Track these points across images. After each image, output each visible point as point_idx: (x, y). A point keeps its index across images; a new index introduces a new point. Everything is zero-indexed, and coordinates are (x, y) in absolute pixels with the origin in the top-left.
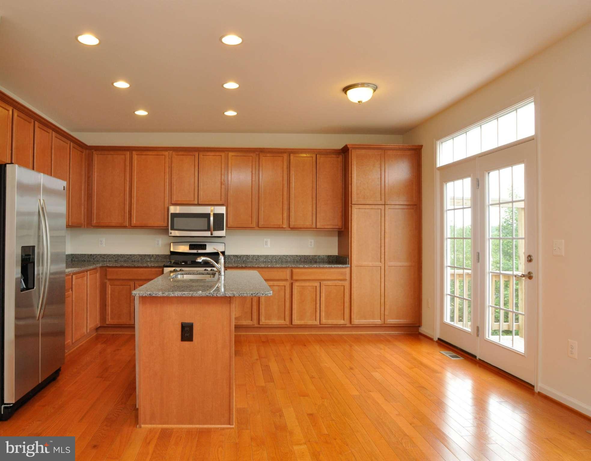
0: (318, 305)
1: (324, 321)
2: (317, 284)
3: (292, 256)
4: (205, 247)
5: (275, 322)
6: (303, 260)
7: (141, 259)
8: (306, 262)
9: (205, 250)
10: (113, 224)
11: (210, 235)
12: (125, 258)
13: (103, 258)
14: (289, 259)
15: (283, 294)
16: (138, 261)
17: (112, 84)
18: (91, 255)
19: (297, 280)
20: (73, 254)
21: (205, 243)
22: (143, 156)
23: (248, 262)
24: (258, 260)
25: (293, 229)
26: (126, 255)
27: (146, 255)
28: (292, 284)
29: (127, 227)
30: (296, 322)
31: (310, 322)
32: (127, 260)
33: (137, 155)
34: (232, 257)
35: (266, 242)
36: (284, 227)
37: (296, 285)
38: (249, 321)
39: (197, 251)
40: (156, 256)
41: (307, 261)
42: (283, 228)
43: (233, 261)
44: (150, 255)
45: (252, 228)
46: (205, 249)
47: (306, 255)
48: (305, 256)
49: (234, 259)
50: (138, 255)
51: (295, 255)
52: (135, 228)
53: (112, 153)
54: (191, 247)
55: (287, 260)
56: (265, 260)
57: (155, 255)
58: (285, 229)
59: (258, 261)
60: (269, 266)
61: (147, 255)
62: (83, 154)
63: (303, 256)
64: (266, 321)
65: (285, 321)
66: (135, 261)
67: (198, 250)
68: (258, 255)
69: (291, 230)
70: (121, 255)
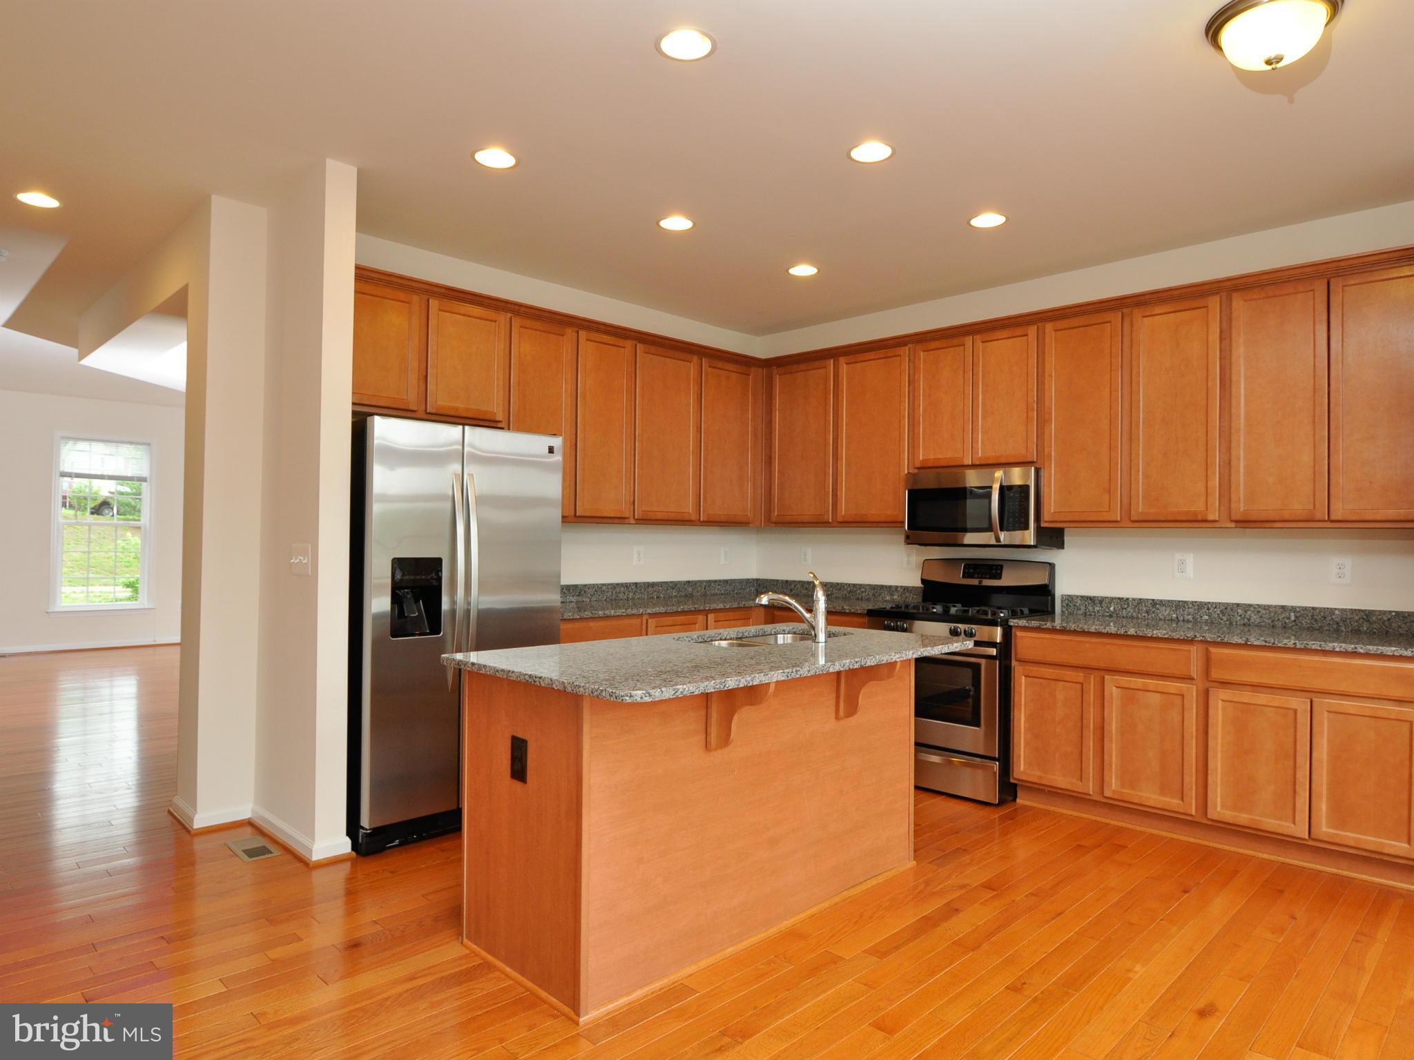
0: (1303, 774)
1: (1324, 829)
2: (1299, 704)
3: (1267, 608)
4: (999, 572)
5: (1150, 796)
6: (1305, 622)
7: (874, 595)
8: (1320, 630)
9: (999, 581)
10: (806, 519)
11: (993, 542)
12: (845, 592)
13: (806, 589)
14: (1255, 618)
15: (1177, 718)
16: (868, 600)
17: (658, 224)
18: (787, 581)
19: (1225, 684)
20: (759, 579)
21: (1001, 563)
22: (858, 365)
23: (1123, 617)
24: (1153, 612)
25: (1246, 523)
26: (846, 584)
27: (883, 586)
28: (1207, 692)
29: (829, 523)
30: (1219, 809)
31: (1271, 824)
32: (847, 595)
33: (847, 364)
34: (1079, 602)
35: (1182, 562)
36: (1211, 517)
37: (1220, 698)
38: (1074, 781)
39: (980, 582)
40: (902, 590)
41: (1321, 627)
42: (1206, 521)
43: (1080, 612)
44: (890, 587)
45: (1112, 523)
46: (999, 576)
47: (1320, 608)
48: (1313, 608)
49: (1083, 608)
50: (868, 585)
51: (1275, 606)
52: (846, 525)
53: (802, 366)
54: (966, 571)
55: (1249, 620)
56: (1174, 616)
57: (901, 587)
58: (1217, 525)
59: (1153, 615)
60: (1132, 631)
61: (886, 587)
62: (751, 377)
63: (1305, 609)
64: (1123, 791)
65: (1182, 799)
66: (862, 599)
67: (982, 578)
68: (1153, 600)
69: (1236, 527)
70: (838, 584)
